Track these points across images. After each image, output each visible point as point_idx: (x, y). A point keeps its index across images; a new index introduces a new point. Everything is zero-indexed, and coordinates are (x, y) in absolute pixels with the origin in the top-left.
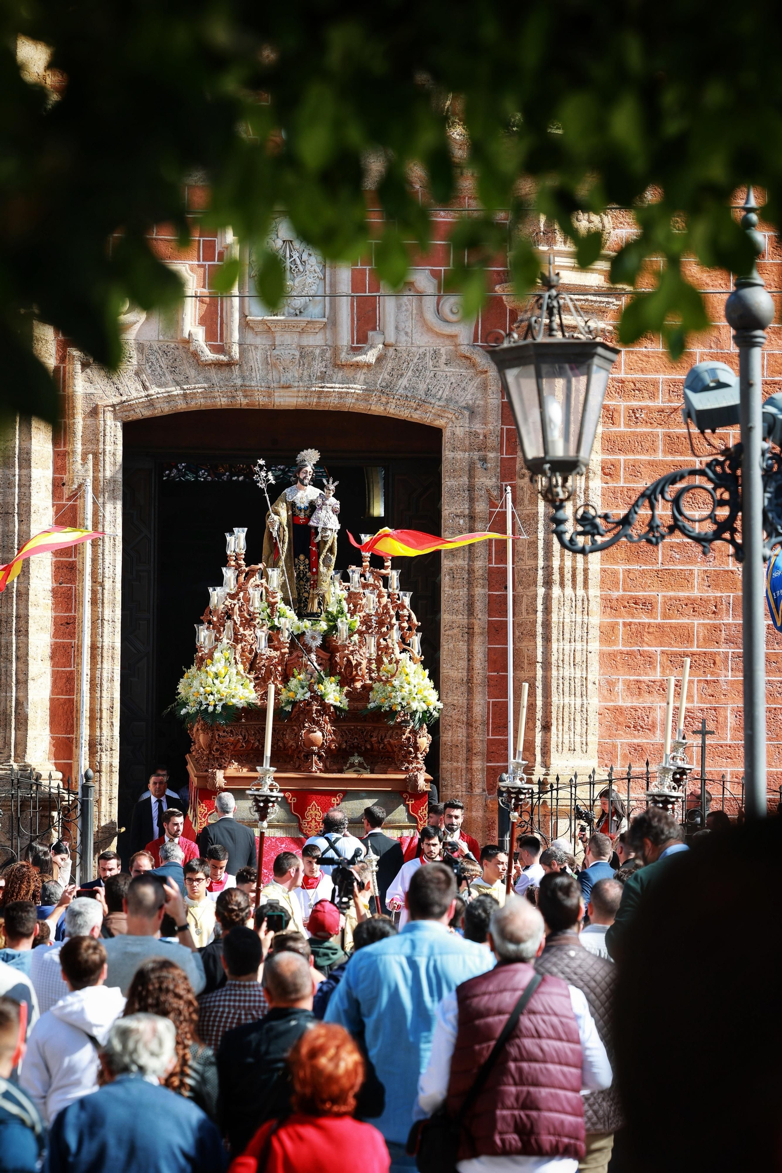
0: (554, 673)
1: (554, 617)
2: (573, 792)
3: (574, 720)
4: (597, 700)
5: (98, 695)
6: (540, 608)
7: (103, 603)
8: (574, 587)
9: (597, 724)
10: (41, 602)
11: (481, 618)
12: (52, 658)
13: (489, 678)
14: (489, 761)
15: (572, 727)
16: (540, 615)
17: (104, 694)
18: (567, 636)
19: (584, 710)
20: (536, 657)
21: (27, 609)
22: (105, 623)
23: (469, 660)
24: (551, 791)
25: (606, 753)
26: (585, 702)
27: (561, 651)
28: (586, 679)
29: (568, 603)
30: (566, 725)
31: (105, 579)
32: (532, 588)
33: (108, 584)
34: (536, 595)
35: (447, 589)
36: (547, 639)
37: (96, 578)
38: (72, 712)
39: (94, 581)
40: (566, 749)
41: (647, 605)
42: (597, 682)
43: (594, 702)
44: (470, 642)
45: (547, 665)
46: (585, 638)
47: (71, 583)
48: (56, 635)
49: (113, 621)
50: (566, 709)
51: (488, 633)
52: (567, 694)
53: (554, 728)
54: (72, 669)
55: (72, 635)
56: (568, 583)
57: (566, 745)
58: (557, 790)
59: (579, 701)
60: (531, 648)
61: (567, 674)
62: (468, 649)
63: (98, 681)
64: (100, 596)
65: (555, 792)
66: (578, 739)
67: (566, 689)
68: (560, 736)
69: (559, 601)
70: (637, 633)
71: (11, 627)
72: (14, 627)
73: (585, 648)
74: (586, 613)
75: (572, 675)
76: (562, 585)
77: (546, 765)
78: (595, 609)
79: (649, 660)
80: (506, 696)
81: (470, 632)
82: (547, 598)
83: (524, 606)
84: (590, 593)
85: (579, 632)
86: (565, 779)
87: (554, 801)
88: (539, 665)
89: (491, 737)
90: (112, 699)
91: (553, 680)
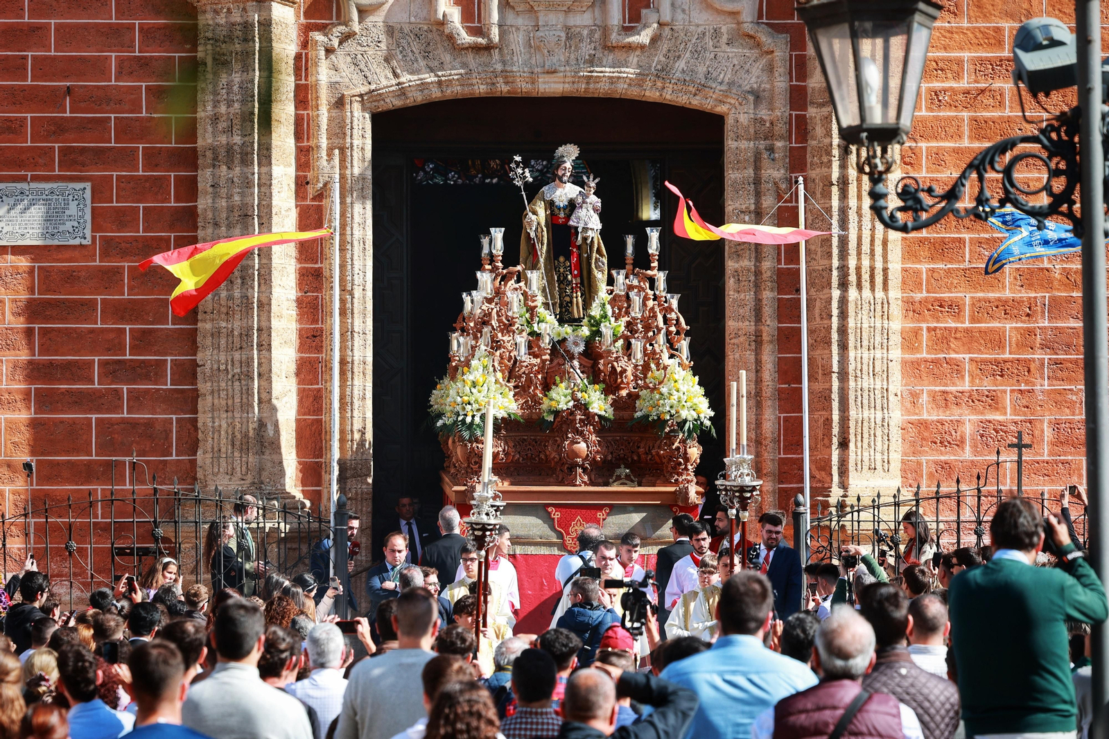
0: (852, 384)
1: (851, 323)
2: (876, 513)
3: (875, 436)
4: (899, 413)
5: (349, 415)
6: (835, 312)
7: (352, 313)
8: (873, 289)
9: (900, 440)
10: (285, 312)
11: (770, 325)
12: (297, 374)
13: (780, 391)
14: (781, 482)
15: (872, 443)
16: (835, 320)
17: (356, 413)
18: (865, 343)
19: (886, 424)
20: (831, 366)
21: (270, 321)
22: (356, 335)
23: (757, 371)
24: (852, 513)
25: (910, 471)
26: (886, 415)
27: (859, 359)
28: (887, 390)
29: (866, 306)
30: (866, 441)
31: (355, 287)
32: (826, 291)
33: (358, 293)
34: (831, 298)
35: (731, 293)
36: (843, 347)
37: (345, 286)
38: (320, 435)
39: (343, 289)
40: (866, 468)
41: (954, 308)
42: (899, 394)
43: (897, 416)
44: (758, 352)
45: (843, 376)
46: (885, 345)
47: (317, 292)
48: (301, 349)
49: (364, 333)
50: (866, 424)
51: (778, 340)
52: (866, 407)
53: (852, 445)
54: (320, 386)
55: (319, 349)
56: (866, 285)
57: (866, 463)
58: (858, 511)
59: (879, 415)
60: (825, 357)
61: (865, 385)
62: (756, 359)
63: (348, 399)
64: (349, 305)
65: (856, 514)
66: (879, 456)
67: (865, 402)
68: (859, 453)
69: (856, 304)
70: (942, 339)
71: (253, 341)
72: (255, 341)
73: (885, 355)
74: (885, 317)
75: (872, 387)
76: (859, 286)
77: (844, 485)
78: (895, 313)
79: (956, 367)
80: (800, 410)
81: (758, 340)
82: (843, 301)
83: (817, 311)
84: (890, 295)
85: (878, 339)
86: (867, 501)
87: (856, 524)
88: (835, 376)
89: (782, 456)
90: (364, 419)
91: (850, 392)
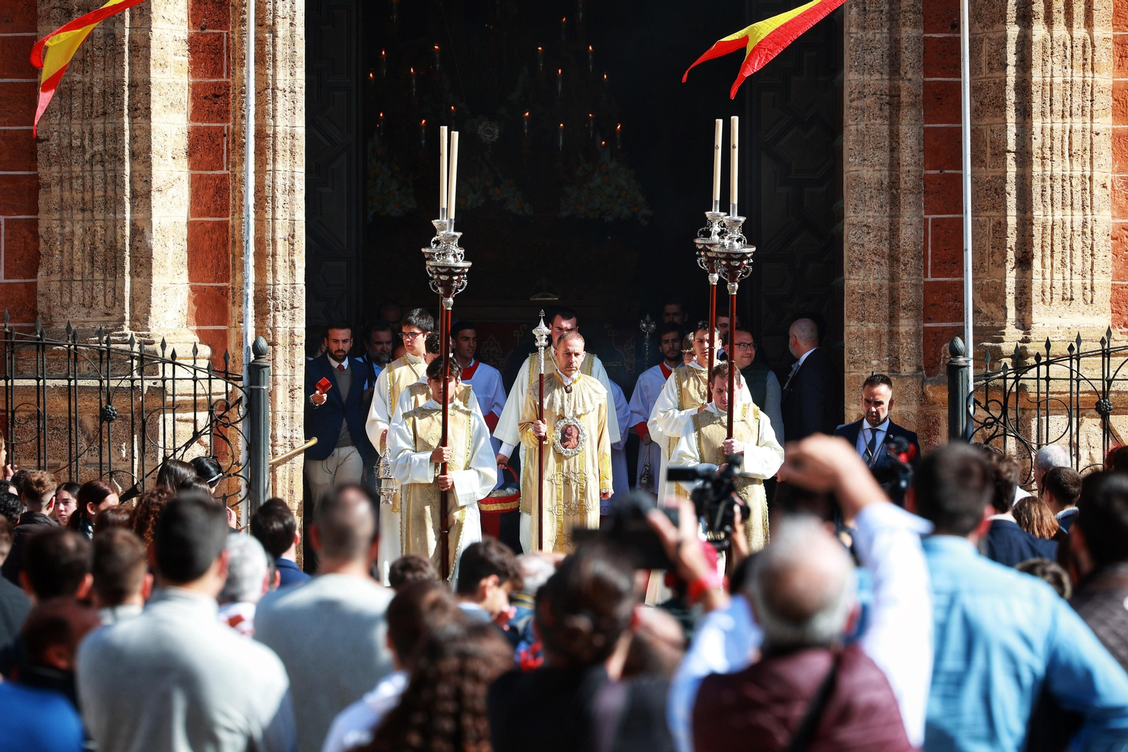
0: (1037, 169)
1: (1036, 76)
2: (1075, 367)
3: (1072, 248)
4: (1109, 213)
5: (269, 215)
6: (1012, 59)
7: (274, 61)
8: (1069, 24)
9: (1110, 255)
10: (171, 59)
11: (912, 79)
12: (191, 152)
13: (927, 180)
14: (927, 319)
15: (1068, 260)
16: (1011, 73)
17: (280, 213)
18: (1058, 107)
19: (1088, 231)
20: (1006, 142)
21: (148, 72)
22: (279, 94)
23: (892, 150)
24: (1038, 365)
25: (1125, 302)
26: (1089, 217)
27: (1048, 132)
28: (1091, 179)
29: (1059, 50)
30: (1058, 256)
31: (278, 20)
32: (998, 27)
33: (282, 29)
34: (1005, 38)
35: (853, 30)
36: (1024, 112)
37: (263, 19)
38: (225, 245)
39: (260, 24)
40: (1057, 298)
42: (1109, 185)
43: (1105, 218)
44: (893, 121)
45: (1024, 157)
46: (1088, 110)
47: (220, 27)
48: (196, 114)
49: (292, 91)
50: (1058, 231)
51: (925, 102)
52: (1058, 205)
53: (1036, 263)
54: (225, 172)
55: (223, 115)
56: (1059, 17)
57: (1058, 290)
58: (1048, 363)
59: (1078, 217)
60: (996, 128)
61: (1058, 171)
62: (891, 131)
63: (268, 192)
64: (269, 48)
65: (1043, 368)
66: (1077, 281)
67: (1058, 196)
68: (1048, 275)
69: (1044, 47)
71: (122, 103)
72: (126, 103)
73: (1088, 126)
74: (1089, 67)
75: (1067, 173)
76: (1049, 21)
77: (1024, 324)
78: (1104, 61)
80: (959, 208)
81: (893, 103)
82: (1024, 44)
83: (984, 58)
84: (1095, 34)
85: (1077, 100)
86: (1059, 348)
87: (1043, 383)
88: (1010, 158)
89: (930, 279)
90: (293, 222)
91: (1034, 182)
